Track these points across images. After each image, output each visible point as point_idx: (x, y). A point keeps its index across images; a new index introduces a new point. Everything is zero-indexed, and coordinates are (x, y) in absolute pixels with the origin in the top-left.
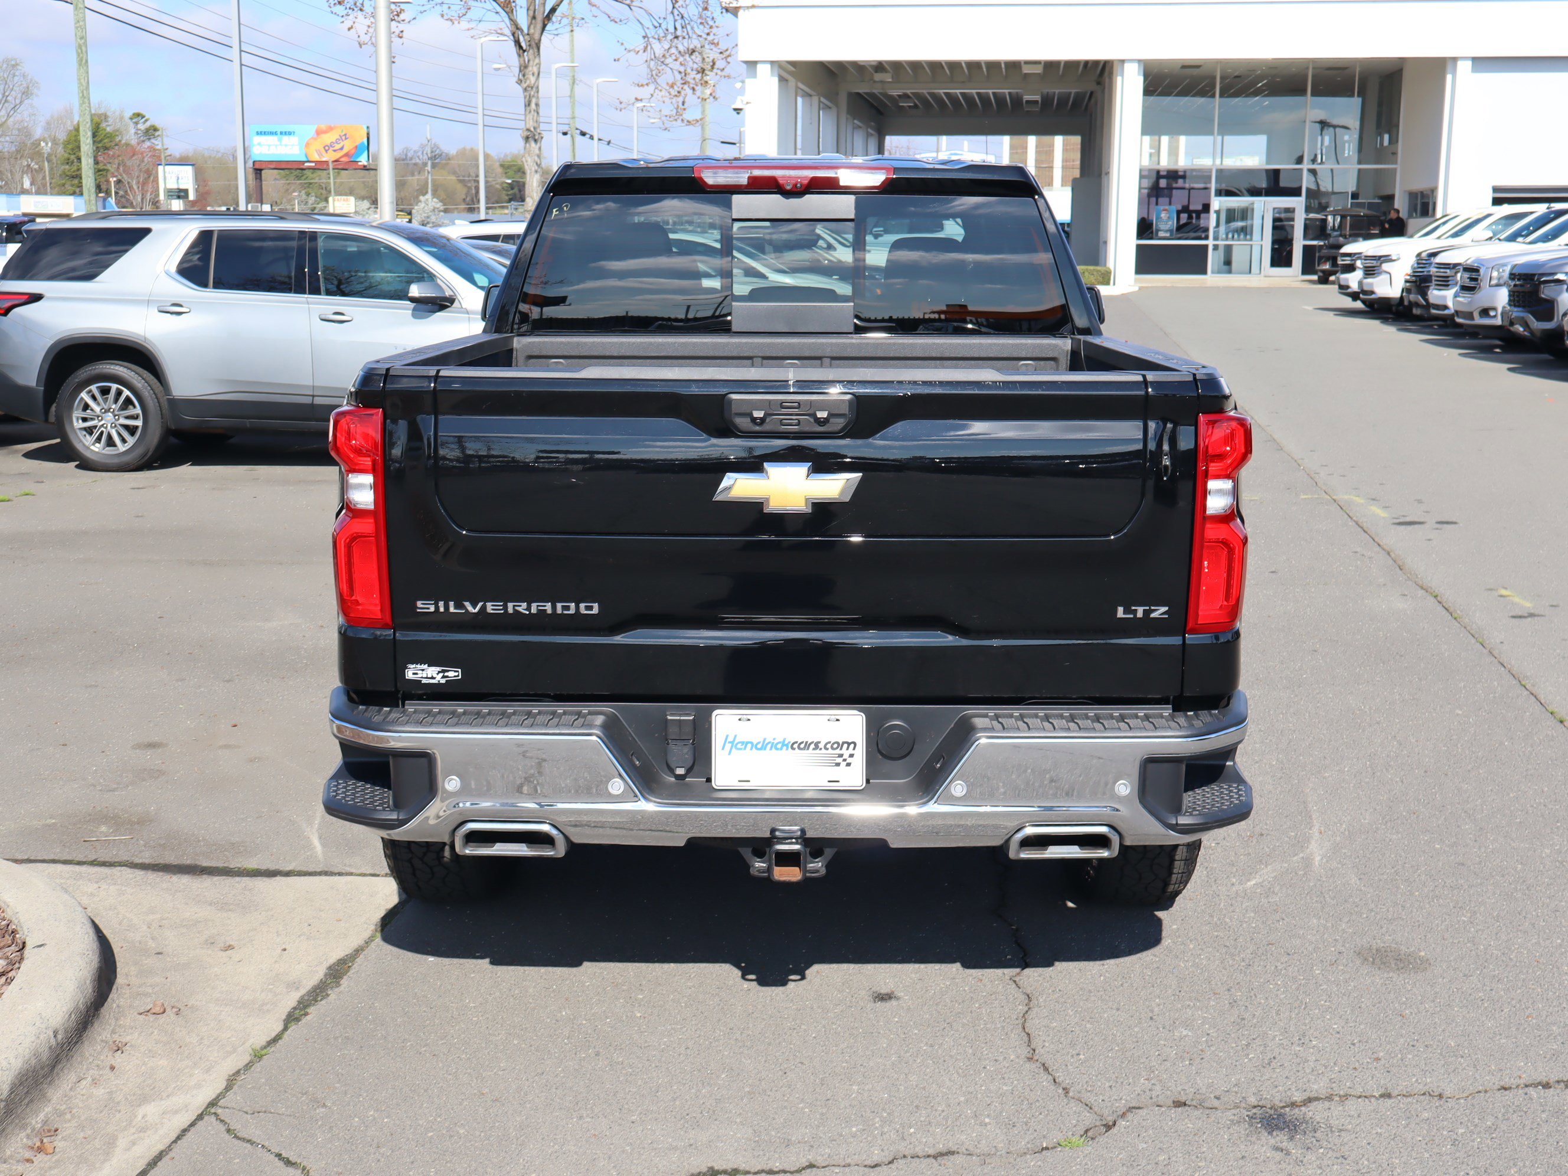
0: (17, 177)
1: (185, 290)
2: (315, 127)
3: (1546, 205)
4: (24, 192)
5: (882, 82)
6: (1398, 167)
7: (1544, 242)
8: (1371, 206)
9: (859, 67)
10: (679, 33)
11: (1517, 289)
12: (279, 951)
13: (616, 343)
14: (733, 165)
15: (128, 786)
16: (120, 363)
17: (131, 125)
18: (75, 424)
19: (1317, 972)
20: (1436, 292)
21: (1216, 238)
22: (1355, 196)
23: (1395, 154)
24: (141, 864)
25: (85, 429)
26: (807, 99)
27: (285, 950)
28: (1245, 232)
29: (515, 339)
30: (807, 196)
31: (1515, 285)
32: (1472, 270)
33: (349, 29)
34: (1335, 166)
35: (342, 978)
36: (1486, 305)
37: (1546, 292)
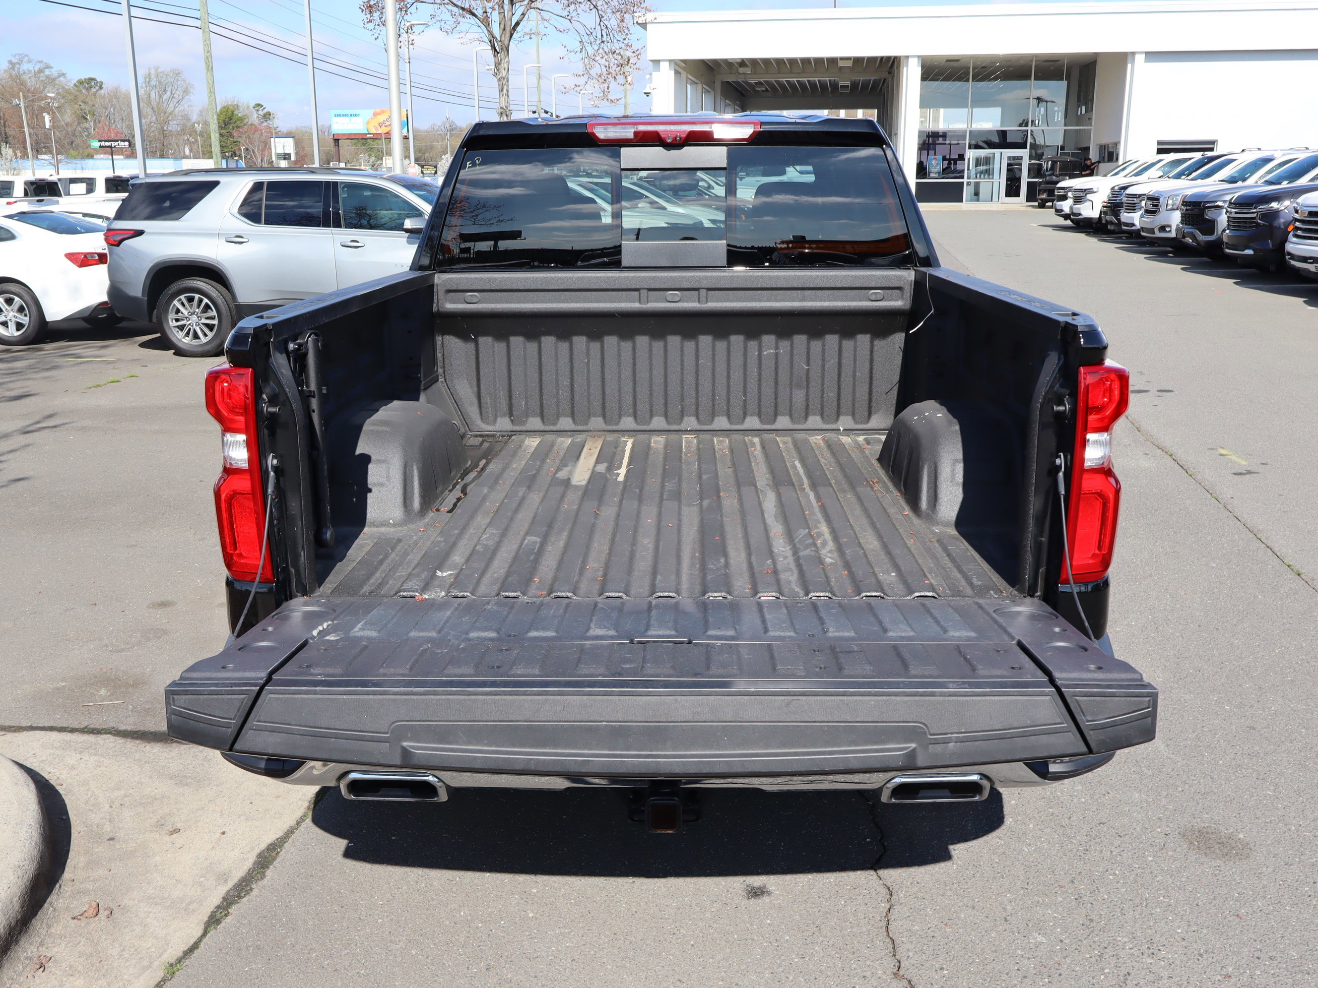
0: (181, 147)
1: (245, 226)
2: (372, 111)
3: (1202, 153)
4: (186, 157)
5: (744, 74)
6: (1092, 128)
7: (1202, 179)
8: (1073, 155)
9: (728, 63)
10: (605, 39)
11: (1188, 212)
12: (218, 834)
13: (522, 278)
14: (622, 121)
15: (134, 647)
16: (204, 280)
17: (255, 112)
18: (171, 323)
19: (1150, 859)
20: (1125, 214)
21: (969, 178)
22: (1063, 148)
23: (1090, 119)
24: (124, 731)
25: (178, 327)
26: (694, 86)
27: (224, 833)
28: (988, 173)
29: (436, 276)
30: (686, 148)
31: (1186, 210)
32: (1154, 199)
33: (376, 39)
34: (1045, 128)
35: (268, 867)
36: (1164, 223)
37: (1209, 215)
